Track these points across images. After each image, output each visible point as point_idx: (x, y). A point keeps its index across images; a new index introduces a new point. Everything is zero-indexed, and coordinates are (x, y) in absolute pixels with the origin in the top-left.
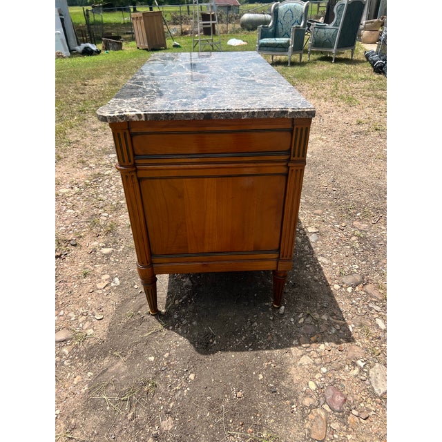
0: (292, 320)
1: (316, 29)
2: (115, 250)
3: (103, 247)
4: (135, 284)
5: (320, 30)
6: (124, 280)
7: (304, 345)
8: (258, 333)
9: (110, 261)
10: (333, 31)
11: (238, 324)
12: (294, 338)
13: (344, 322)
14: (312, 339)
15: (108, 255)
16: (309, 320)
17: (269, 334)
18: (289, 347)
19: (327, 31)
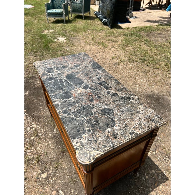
0: (144, 178)
1: (72, 4)
2: (48, 173)
3: (41, 174)
4: (71, 190)
5: (74, 4)
6: (65, 190)
7: (155, 190)
8: (136, 192)
9: (50, 181)
10: (80, 5)
11: (126, 190)
12: (149, 188)
13: (161, 171)
14: (156, 185)
15: (47, 178)
16: (149, 176)
17: (139, 190)
18: (150, 193)
19: (78, 4)
